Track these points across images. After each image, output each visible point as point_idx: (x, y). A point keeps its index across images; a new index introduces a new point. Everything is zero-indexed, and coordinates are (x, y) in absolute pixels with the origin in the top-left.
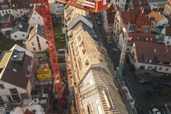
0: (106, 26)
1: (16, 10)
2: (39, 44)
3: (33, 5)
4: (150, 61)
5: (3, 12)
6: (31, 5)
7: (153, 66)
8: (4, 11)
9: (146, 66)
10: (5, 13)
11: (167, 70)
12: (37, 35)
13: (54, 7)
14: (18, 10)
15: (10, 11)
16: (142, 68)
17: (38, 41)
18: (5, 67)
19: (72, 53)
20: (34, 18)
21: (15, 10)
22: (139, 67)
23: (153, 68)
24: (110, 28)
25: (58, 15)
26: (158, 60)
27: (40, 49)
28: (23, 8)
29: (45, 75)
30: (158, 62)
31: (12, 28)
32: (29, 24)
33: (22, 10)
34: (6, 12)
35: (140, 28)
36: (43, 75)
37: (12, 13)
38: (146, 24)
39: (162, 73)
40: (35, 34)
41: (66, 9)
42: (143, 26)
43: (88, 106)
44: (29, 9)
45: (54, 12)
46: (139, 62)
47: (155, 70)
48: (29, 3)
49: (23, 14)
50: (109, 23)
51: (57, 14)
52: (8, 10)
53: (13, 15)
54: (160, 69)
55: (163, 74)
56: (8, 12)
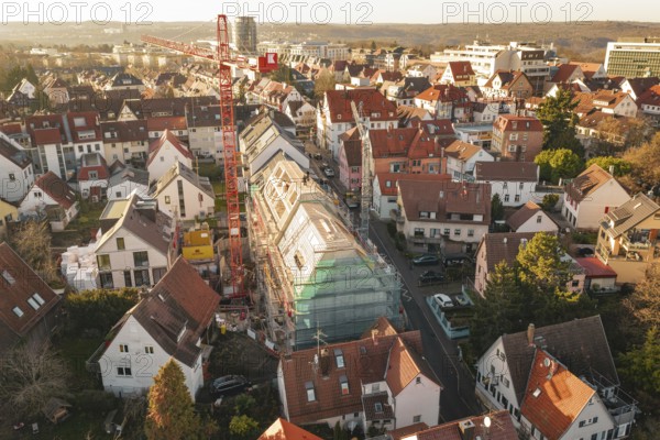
0: (345, 174)
1: (114, 146)
2: (182, 201)
3: (157, 135)
4: (433, 216)
5: (81, 149)
6: (152, 134)
7: (442, 228)
8: (85, 145)
9: (427, 228)
10: (86, 151)
11: (471, 235)
12: (180, 178)
13: (212, 139)
14: (119, 145)
15: (98, 147)
16: (419, 234)
17: (181, 192)
18: (125, 214)
19: (262, 203)
20: (162, 159)
21: (110, 145)
22: (412, 234)
23: (442, 233)
24: (354, 176)
25: (221, 159)
26: (448, 210)
27: (183, 215)
28: (132, 140)
29: (202, 249)
30: (449, 216)
31: (105, 181)
32: (148, 174)
33: (128, 145)
34: (89, 147)
35: (419, 164)
36: (197, 248)
37: (102, 151)
38: (431, 155)
39: (462, 243)
40: (176, 176)
41: (244, 137)
42: (424, 161)
43: (296, 257)
44: (146, 143)
45: (212, 152)
46: (409, 220)
47: (446, 237)
48: (147, 130)
49: (128, 156)
50: (350, 164)
51: (218, 156)
52: (93, 145)
53: (103, 156)
54: (457, 233)
55: (465, 248)
56: (93, 149)
